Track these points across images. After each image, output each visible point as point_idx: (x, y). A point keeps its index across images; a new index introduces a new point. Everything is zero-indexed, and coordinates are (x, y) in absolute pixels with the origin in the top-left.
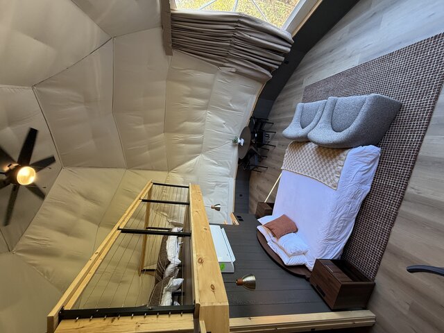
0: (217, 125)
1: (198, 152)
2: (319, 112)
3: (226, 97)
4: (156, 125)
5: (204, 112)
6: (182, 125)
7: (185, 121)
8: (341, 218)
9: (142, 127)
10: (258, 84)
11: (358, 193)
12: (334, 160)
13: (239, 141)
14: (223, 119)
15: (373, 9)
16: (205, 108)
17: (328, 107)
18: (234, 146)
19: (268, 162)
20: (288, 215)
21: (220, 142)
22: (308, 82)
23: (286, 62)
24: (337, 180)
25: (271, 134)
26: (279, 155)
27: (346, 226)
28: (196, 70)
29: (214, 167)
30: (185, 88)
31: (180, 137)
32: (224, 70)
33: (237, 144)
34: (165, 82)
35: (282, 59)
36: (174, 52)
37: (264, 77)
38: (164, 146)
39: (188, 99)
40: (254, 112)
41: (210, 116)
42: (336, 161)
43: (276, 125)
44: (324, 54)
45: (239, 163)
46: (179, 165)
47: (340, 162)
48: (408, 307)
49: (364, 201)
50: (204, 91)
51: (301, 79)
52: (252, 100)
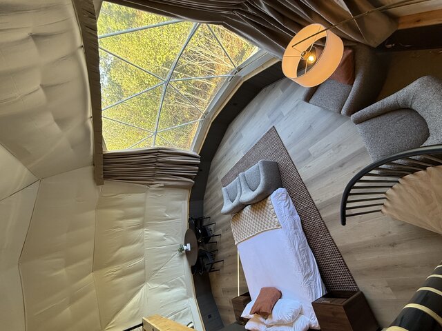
0: (157, 241)
1: (141, 282)
2: (238, 185)
3: (160, 210)
4: (81, 263)
5: (141, 231)
6: (117, 254)
7: (120, 248)
8: (301, 250)
9: (63, 272)
10: (185, 190)
11: (295, 223)
12: (266, 208)
13: (185, 248)
14: (161, 231)
15: (235, 132)
16: (141, 226)
17: (242, 180)
18: (181, 256)
19: (221, 254)
20: (266, 286)
21: (165, 257)
22: (221, 177)
23: (200, 170)
24: (276, 220)
25: (212, 227)
26: (227, 240)
27: (308, 255)
28: (127, 193)
29: (165, 293)
30: (117, 212)
31: (115, 269)
32: (153, 187)
33: (184, 252)
34: (94, 211)
35: (197, 168)
36: (105, 181)
37: (189, 184)
38: (95, 291)
39: (121, 222)
40: (190, 214)
41: (147, 233)
42: (268, 208)
43: (213, 217)
44: (222, 158)
45: (193, 273)
46: (118, 312)
47: (270, 207)
48: (389, 289)
49: (303, 228)
50: (137, 210)
51: (215, 178)
52: (184, 206)
